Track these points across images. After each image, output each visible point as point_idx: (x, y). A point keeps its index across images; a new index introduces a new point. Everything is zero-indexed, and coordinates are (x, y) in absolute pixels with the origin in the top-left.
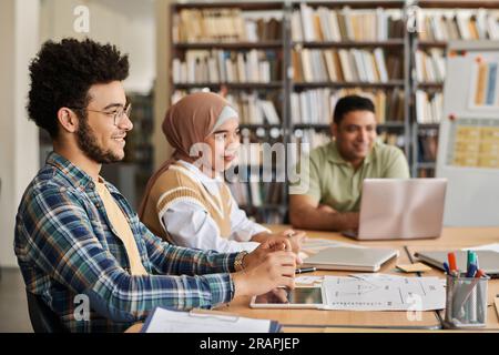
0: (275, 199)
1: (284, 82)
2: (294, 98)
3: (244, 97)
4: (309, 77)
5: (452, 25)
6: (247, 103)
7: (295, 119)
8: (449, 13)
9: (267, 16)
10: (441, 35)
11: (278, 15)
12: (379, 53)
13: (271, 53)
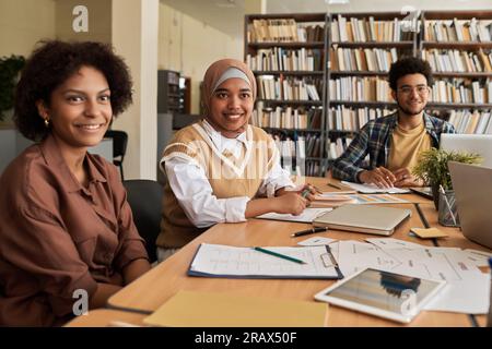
0: (315, 153)
1: (324, 72)
2: (331, 82)
3: (296, 81)
4: (342, 68)
5: (450, 30)
6: (298, 86)
7: (331, 98)
8: (448, 23)
9: (314, 25)
10: (442, 38)
11: (322, 24)
12: (394, 51)
13: (316, 51)
